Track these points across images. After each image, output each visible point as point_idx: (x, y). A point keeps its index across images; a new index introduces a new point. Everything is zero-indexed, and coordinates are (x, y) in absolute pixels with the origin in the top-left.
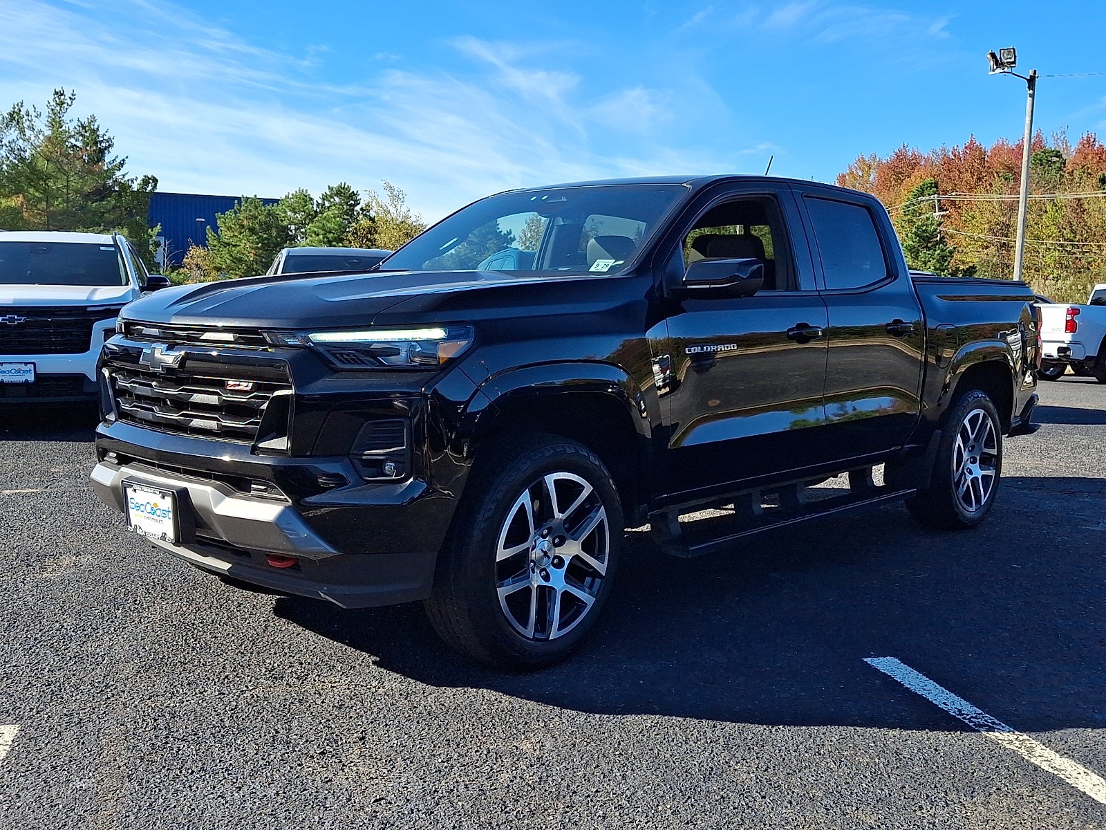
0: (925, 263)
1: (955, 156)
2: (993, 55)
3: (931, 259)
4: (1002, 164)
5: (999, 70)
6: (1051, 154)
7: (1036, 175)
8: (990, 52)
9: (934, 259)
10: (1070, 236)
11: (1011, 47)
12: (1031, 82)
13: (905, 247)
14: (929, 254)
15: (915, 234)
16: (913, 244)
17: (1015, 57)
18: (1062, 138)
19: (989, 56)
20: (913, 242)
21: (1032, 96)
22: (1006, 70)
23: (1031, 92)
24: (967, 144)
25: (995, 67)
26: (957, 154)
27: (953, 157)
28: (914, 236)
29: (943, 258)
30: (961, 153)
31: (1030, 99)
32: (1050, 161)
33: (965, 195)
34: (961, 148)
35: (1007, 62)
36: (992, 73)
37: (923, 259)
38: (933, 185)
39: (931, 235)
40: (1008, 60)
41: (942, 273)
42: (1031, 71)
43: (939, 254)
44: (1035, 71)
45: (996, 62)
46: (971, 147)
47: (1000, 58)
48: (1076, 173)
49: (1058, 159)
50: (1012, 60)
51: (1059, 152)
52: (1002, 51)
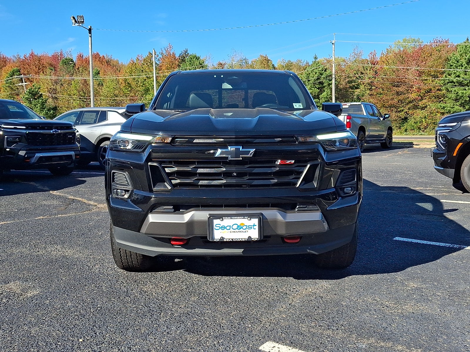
0: (35, 105)
1: (25, 58)
2: (74, 18)
3: (38, 104)
4: (48, 63)
5: (77, 25)
6: (69, 60)
7: (64, 69)
8: (72, 16)
9: (39, 104)
10: (83, 94)
11: (82, 15)
12: (90, 30)
13: (25, 98)
14: (37, 101)
15: (29, 92)
16: (29, 97)
17: (84, 20)
18: (70, 54)
19: (72, 18)
20: (29, 96)
21: (91, 37)
22: (80, 24)
23: (90, 35)
24: (30, 54)
25: (75, 23)
26: (26, 58)
27: (25, 59)
28: (28, 93)
29: (43, 104)
30: (28, 57)
31: (90, 38)
32: (69, 63)
33: (34, 76)
34: (28, 55)
35: (80, 21)
36: (74, 25)
37: (34, 104)
38: (18, 71)
39: (36, 93)
40: (81, 21)
41: (44, 110)
42: (89, 26)
43: (41, 102)
44: (91, 26)
45: (76, 22)
46: (32, 55)
47: (77, 19)
48: (81, 69)
49: (72, 63)
50: (82, 21)
51: (72, 60)
52: (78, 17)
